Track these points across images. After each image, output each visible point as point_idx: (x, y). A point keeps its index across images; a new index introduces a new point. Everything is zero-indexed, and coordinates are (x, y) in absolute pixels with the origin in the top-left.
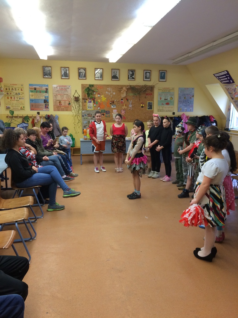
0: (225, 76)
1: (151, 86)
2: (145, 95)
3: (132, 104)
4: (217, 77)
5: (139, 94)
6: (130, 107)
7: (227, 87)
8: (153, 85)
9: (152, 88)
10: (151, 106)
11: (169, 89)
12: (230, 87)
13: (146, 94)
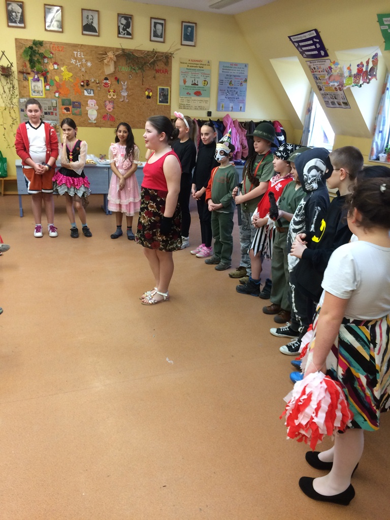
0: (311, 42)
1: (166, 53)
2: (154, 72)
3: (127, 89)
4: (297, 42)
5: (141, 68)
6: (124, 97)
7: (312, 64)
8: (169, 52)
9: (167, 58)
10: (165, 97)
11: (201, 63)
12: (319, 66)
13: (156, 70)
